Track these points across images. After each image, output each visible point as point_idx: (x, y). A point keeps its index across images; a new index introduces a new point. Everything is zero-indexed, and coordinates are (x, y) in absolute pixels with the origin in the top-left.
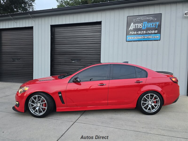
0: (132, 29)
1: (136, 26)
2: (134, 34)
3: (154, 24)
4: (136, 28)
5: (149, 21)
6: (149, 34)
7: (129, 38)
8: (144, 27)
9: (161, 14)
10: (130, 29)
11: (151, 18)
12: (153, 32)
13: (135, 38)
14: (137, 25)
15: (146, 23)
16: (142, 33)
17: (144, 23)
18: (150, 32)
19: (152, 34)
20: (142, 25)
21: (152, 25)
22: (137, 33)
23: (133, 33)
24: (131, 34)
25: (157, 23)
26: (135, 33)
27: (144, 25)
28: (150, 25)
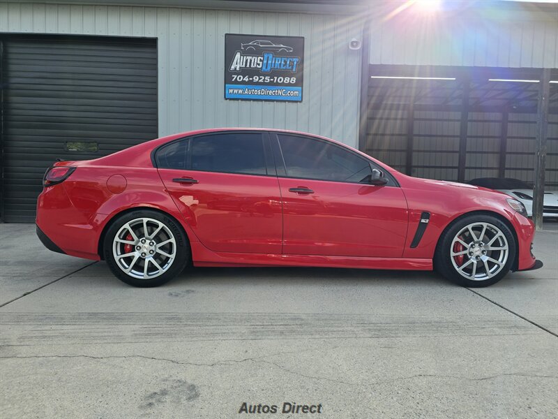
0: (238, 69)
1: (247, 60)
2: (243, 83)
3: (288, 63)
4: (248, 66)
5: (276, 53)
6: (277, 84)
7: (231, 91)
8: (266, 68)
9: (303, 38)
10: (233, 67)
11: (282, 46)
12: (287, 80)
13: (246, 92)
14: (251, 61)
15: (271, 56)
16: (261, 81)
17: (266, 56)
18: (280, 80)
19: (283, 84)
20: (261, 60)
21: (283, 62)
22: (251, 79)
23: (240, 78)
24: (236, 82)
25: (296, 60)
26: (246, 79)
27: (265, 62)
28: (280, 64)
